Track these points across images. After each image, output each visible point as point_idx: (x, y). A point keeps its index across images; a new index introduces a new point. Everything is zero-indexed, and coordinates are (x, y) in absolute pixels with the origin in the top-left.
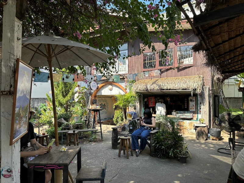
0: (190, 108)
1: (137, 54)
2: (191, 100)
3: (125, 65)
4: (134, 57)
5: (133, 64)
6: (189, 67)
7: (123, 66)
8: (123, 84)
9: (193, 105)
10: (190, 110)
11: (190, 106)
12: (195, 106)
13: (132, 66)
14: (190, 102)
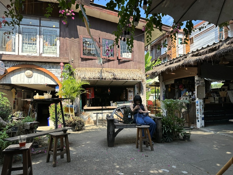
0: (129, 98)
1: (73, 36)
2: (130, 92)
3: (54, 47)
4: (68, 39)
5: (67, 47)
6: (129, 61)
7: (51, 47)
8: (52, 69)
9: (132, 96)
10: (129, 100)
11: (129, 96)
12: (133, 96)
13: (66, 49)
14: (129, 93)
